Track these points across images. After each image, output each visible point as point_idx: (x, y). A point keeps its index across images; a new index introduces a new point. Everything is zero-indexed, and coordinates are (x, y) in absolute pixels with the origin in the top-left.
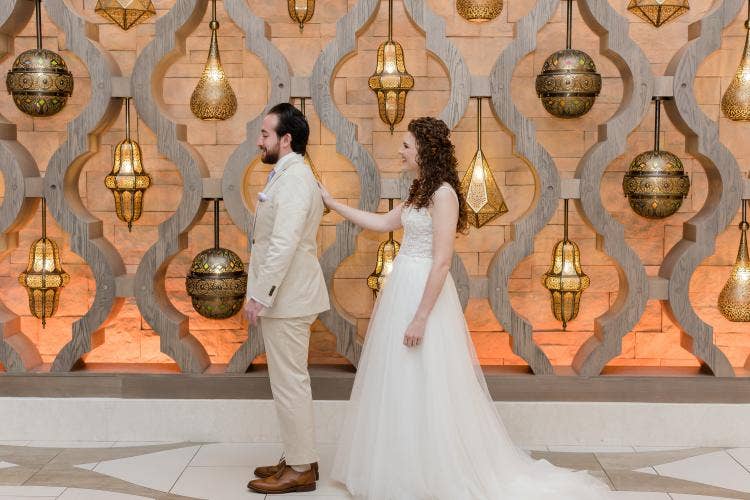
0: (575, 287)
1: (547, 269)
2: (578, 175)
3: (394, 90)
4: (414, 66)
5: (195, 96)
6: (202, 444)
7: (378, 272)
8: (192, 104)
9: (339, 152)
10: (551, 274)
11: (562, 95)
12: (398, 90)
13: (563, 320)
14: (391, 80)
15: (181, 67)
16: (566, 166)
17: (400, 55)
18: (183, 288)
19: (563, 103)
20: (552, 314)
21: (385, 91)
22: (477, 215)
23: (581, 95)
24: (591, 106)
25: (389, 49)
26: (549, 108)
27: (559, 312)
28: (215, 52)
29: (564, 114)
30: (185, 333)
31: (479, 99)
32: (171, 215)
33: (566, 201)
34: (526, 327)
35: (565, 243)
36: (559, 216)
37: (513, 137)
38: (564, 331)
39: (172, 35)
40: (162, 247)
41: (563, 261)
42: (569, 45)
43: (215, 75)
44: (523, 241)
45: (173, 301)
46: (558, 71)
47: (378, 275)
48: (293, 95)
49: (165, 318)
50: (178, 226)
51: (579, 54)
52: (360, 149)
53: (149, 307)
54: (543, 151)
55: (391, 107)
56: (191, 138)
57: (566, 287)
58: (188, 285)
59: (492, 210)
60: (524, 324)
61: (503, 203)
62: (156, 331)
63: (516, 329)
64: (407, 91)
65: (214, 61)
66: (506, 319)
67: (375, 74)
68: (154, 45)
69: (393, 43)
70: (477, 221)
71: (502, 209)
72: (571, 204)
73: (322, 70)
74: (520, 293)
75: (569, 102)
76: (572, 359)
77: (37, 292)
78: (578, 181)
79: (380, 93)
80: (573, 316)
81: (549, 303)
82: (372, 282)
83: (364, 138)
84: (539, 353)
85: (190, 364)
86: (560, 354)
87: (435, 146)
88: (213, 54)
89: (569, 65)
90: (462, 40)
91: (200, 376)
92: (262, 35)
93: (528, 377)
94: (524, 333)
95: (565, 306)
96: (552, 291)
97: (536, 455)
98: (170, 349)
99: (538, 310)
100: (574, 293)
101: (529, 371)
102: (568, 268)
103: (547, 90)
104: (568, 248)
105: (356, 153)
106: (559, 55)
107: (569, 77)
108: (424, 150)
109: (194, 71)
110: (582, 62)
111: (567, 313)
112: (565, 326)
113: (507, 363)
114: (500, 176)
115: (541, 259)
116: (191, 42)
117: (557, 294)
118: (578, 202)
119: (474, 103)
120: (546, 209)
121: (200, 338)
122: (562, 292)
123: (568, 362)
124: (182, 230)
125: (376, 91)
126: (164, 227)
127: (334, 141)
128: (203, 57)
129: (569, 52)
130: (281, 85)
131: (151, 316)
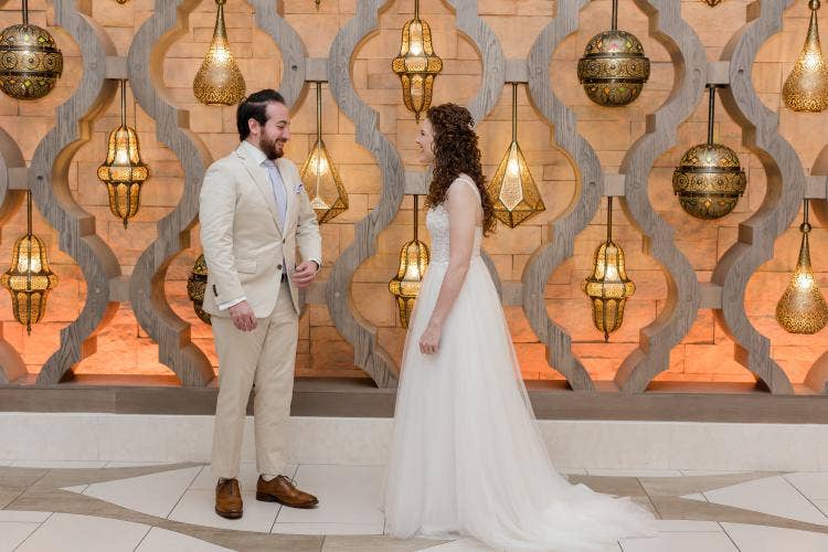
0: (619, 294)
1: (588, 274)
2: (623, 170)
3: (420, 73)
4: (442, 48)
5: (199, 78)
6: (205, 464)
7: (400, 276)
8: (195, 87)
9: (359, 141)
10: (593, 279)
11: (606, 81)
12: (425, 74)
13: (605, 330)
14: (416, 64)
15: (184, 45)
16: (610, 161)
17: (427, 35)
18: (185, 292)
19: (607, 91)
20: (592, 323)
21: (410, 75)
22: (510, 213)
23: (628, 81)
24: (637, 96)
25: (415, 28)
26: (592, 95)
27: (600, 321)
28: (222, 29)
29: (608, 102)
30: (187, 342)
31: (515, 84)
32: (171, 210)
33: (610, 199)
34: (565, 340)
35: (608, 245)
36: (602, 215)
37: (553, 128)
38: (606, 342)
39: (173, 11)
40: (161, 246)
41: (606, 265)
42: (614, 26)
43: (221, 56)
44: (561, 243)
45: (174, 307)
46: (602, 54)
47: (401, 280)
48: (308, 79)
49: (163, 323)
50: (180, 223)
51: (626, 35)
52: (381, 139)
53: (146, 313)
54: (584, 142)
55: (416, 92)
56: (196, 125)
57: (608, 294)
58: (190, 289)
59: (527, 208)
60: (562, 335)
61: (540, 200)
62: (154, 339)
63: (553, 340)
64: (434, 75)
65: (220, 39)
66: (543, 329)
67: (400, 56)
68: (153, 20)
69: (420, 22)
70: (511, 220)
71: (539, 207)
72: (616, 203)
73: (340, 51)
74: (558, 300)
75: (614, 89)
76: (614, 374)
77: (20, 295)
78: (623, 177)
79: (405, 77)
80: (616, 327)
81: (590, 311)
82: (394, 287)
83: (385, 127)
84: (578, 366)
85: (191, 376)
86: (602, 367)
88: (219, 31)
89: (614, 47)
90: (496, 19)
91: (202, 389)
92: (274, 11)
93: (566, 393)
94: (562, 345)
95: (608, 316)
96: (594, 298)
97: (574, 480)
98: (170, 359)
99: (577, 320)
100: (618, 300)
101: (567, 386)
102: (612, 273)
103: (590, 75)
104: (612, 250)
105: (377, 143)
106: (604, 37)
107: (614, 62)
108: (440, 138)
109: (197, 50)
110: (629, 45)
111: (610, 323)
112: (607, 337)
113: (542, 378)
114: (537, 171)
115: (582, 262)
116: (195, 18)
117: (599, 302)
118: (623, 200)
119: (509, 89)
120: (587, 207)
121: (203, 348)
122: (604, 299)
123: (611, 376)
124: (183, 227)
125: (400, 74)
126: (163, 224)
127: (353, 129)
128: (208, 35)
129: (615, 33)
130: (295, 67)
131: (150, 323)
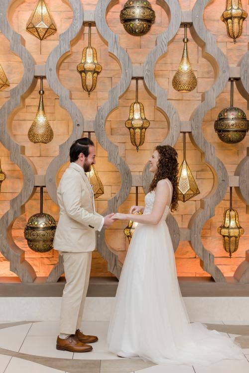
0: (237, 234)
1: (221, 224)
2: (237, 173)
3: (139, 128)
4: (149, 115)
5: (31, 130)
6: (33, 322)
7: (130, 226)
8: (29, 135)
9: (110, 161)
10: (224, 227)
11: (228, 131)
12: (141, 128)
13: (230, 252)
14: (137, 123)
15: (22, 115)
16: (231, 169)
17: (142, 110)
18: (23, 235)
19: (229, 136)
20: (224, 250)
21: (134, 129)
22: (184, 195)
23: (239, 131)
24: (243, 138)
25: (137, 106)
26: (221, 138)
27: (227, 247)
28: (42, 107)
29: (230, 141)
30: (23, 260)
31: (184, 133)
32: (16, 195)
33: (231, 188)
34: (211, 256)
35: (230, 211)
36: (228, 196)
37: (203, 154)
38: (230, 258)
39: (19, 97)
40: (12, 212)
41: (230, 220)
42: (232, 105)
43: (41, 119)
44: (209, 209)
45: (15, 242)
46: (227, 119)
47: (130, 228)
48: (85, 131)
49: (12, 252)
50: (21, 202)
51: (237, 110)
52: (121, 159)
53: (4, 246)
54: (219, 160)
55: (138, 137)
56: (28, 152)
57: (232, 234)
58: (26, 234)
59: (192, 193)
60: (210, 255)
61: (198, 189)
62: (7, 259)
63: (204, 260)
64: (146, 129)
65: (41, 112)
66: (200, 252)
67: (129, 120)
68: (9, 102)
69: (139, 103)
70: (184, 198)
71: (197, 192)
72: (233, 190)
73: (101, 117)
74: (204, 237)
75: (231, 135)
76: (234, 273)
78: (238, 177)
79: (131, 129)
80: (235, 250)
81: (221, 242)
82: (127, 232)
83: (121, 153)
84: (218, 270)
85: (26, 277)
86: (228, 270)
87: (168, 158)
88: (41, 108)
89: (231, 115)
90: (173, 101)
91: (32, 284)
92: (68, 98)
93: (212, 283)
94: (210, 260)
95: (230, 244)
96: (224, 236)
98: (16, 269)
99: (215, 246)
100: (236, 237)
101: (212, 279)
102: (233, 224)
103: (221, 129)
104: (233, 213)
105: (119, 161)
106: (227, 110)
107: (232, 122)
108: (162, 160)
109: (28, 116)
110: (240, 114)
111: (232, 248)
112: (230, 255)
113: (197, 276)
114: (194, 174)
115: (217, 220)
116: (28, 101)
117: (226, 238)
118: (237, 189)
119: (182, 135)
120: (221, 193)
121: (31, 262)
122: (229, 237)
123: (232, 274)
124: (23, 204)
125: (129, 128)
126: (13, 202)
127: (106, 154)
128: (35, 110)
129: (232, 108)
130: (78, 125)
131: (5, 250)
